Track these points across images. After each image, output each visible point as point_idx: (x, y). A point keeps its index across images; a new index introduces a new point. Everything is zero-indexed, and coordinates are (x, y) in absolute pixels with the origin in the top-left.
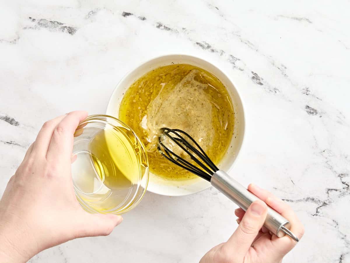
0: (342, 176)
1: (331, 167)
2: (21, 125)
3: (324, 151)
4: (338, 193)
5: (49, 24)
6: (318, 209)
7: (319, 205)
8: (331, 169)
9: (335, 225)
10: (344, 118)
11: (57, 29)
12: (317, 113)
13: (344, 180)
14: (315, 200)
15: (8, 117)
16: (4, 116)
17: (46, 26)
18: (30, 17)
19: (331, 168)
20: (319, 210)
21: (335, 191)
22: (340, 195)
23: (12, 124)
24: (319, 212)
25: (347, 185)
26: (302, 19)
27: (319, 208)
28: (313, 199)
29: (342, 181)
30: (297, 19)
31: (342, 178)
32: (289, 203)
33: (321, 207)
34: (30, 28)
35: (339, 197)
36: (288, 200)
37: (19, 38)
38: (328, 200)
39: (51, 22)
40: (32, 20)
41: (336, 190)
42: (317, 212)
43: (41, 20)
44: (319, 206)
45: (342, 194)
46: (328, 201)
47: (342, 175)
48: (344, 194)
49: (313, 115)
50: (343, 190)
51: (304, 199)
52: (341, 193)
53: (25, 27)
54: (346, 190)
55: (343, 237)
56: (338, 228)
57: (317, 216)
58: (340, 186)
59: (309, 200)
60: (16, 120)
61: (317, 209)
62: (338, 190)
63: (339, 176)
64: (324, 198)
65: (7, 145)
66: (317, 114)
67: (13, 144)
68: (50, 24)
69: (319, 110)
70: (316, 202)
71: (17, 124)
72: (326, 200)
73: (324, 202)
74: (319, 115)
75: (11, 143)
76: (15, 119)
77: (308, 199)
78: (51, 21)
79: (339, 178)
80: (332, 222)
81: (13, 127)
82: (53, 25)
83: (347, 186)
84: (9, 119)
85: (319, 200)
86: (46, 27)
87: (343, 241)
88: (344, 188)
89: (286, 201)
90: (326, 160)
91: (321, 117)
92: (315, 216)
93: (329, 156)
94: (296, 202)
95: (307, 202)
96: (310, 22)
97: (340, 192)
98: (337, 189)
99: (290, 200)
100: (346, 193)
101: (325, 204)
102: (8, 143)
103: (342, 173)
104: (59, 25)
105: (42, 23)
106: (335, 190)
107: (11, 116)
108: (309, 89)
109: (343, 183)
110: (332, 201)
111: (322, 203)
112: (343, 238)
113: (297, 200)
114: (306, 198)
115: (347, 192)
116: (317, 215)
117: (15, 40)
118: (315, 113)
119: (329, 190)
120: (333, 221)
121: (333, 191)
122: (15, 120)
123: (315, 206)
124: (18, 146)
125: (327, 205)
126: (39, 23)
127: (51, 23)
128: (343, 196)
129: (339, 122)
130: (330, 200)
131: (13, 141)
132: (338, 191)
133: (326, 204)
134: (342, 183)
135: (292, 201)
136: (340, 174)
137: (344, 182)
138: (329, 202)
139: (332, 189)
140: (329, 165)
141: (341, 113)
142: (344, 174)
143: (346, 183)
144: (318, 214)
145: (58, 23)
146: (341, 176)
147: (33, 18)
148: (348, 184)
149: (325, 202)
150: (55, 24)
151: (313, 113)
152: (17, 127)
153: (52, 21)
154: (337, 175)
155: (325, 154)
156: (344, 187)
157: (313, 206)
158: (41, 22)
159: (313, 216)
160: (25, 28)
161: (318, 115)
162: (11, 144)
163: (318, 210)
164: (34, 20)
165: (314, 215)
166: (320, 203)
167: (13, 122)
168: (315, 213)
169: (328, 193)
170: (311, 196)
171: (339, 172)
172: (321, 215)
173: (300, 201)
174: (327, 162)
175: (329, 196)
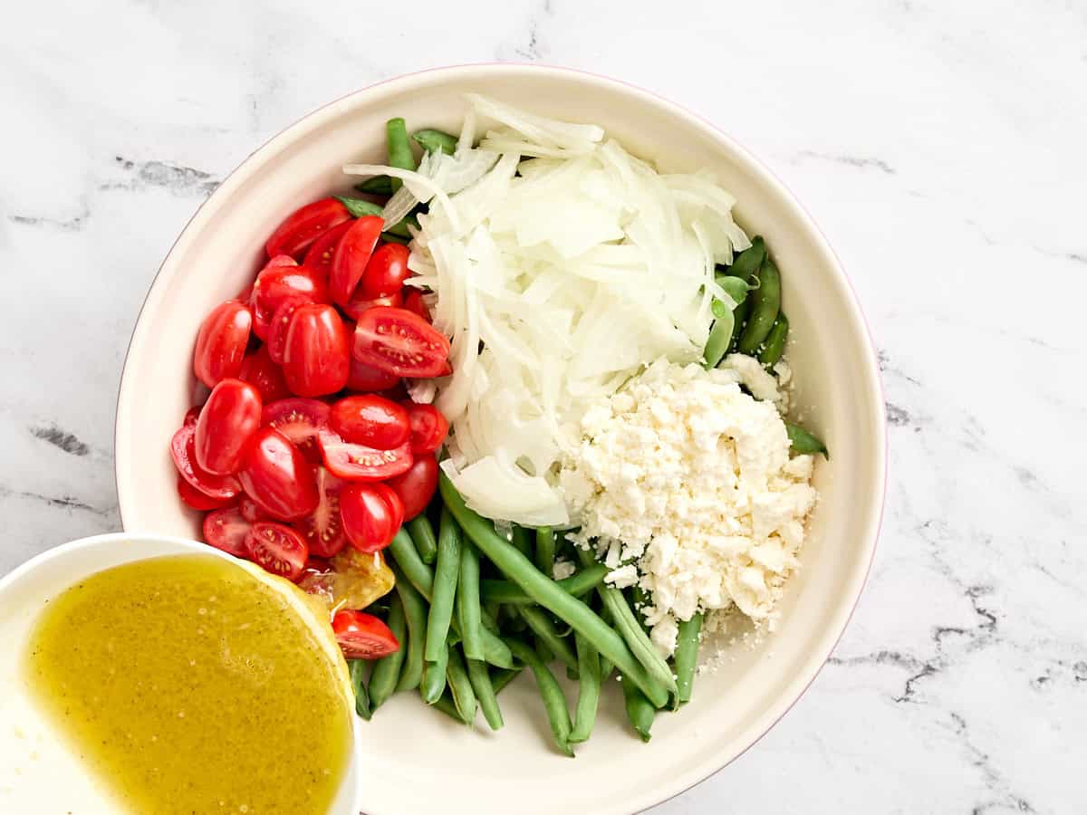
0: (976, 593)
1: (948, 567)
2: (95, 455)
3: (927, 525)
4: (966, 638)
5: (170, 175)
6: (910, 682)
7: (912, 671)
8: (945, 573)
9: (957, 726)
10: (983, 433)
11: (194, 188)
12: (907, 420)
13: (982, 602)
14: (901, 659)
15: (59, 429)
16: (48, 427)
17: (163, 180)
18: (120, 156)
19: (947, 571)
20: (913, 686)
21: (958, 634)
22: (972, 643)
23: (69, 450)
24: (913, 692)
25: (989, 616)
26: (866, 162)
27: (912, 680)
28: (897, 657)
29: (977, 607)
30: (853, 162)
31: (975, 599)
33: (917, 677)
34: (120, 186)
35: (969, 651)
37: (87, 214)
38: (939, 657)
39: (177, 170)
40: (123, 165)
41: (961, 632)
42: (908, 691)
43: (150, 164)
44: (914, 675)
45: (978, 644)
46: (938, 662)
47: (976, 589)
48: (981, 642)
49: (897, 425)
50: (979, 633)
51: (872, 655)
52: (974, 639)
53: (105, 183)
54: (986, 631)
55: (978, 759)
56: (966, 735)
57: (908, 703)
58: (972, 621)
59: (886, 659)
60: (81, 439)
61: (908, 684)
62: (967, 631)
63: (968, 592)
64: (926, 653)
65: (55, 507)
66: (909, 424)
67: (72, 504)
68: (172, 176)
69: (912, 413)
70: (904, 663)
71: (82, 450)
72: (933, 660)
73: (926, 664)
74: (915, 427)
75: (66, 503)
76: (77, 436)
77: (882, 656)
78: (176, 167)
79: (968, 598)
80: (950, 720)
81: (72, 457)
82: (182, 178)
83: (990, 621)
84: (61, 435)
85: (914, 660)
86: (161, 184)
87: (979, 772)
88: (981, 626)
90: (933, 549)
91: (918, 430)
92: (901, 702)
93: (940, 538)
94: (851, 665)
95: (881, 663)
96: (889, 171)
97: (972, 635)
98: (965, 626)
100: (989, 640)
101: (929, 669)
102: (57, 501)
103: (977, 585)
104: (196, 178)
105: (152, 174)
106: (956, 631)
107: (67, 428)
108: (884, 356)
109: (979, 612)
110: (949, 662)
111: (922, 668)
112: (979, 764)
113: (852, 660)
114: (878, 654)
115: (990, 636)
116: (907, 700)
117: (77, 220)
118: (901, 421)
119: (941, 630)
120: (953, 715)
121: (953, 633)
122: (75, 440)
123: (902, 674)
124: (86, 511)
125: (936, 674)
126: (144, 174)
127: (175, 173)
128: (977, 647)
129: (968, 445)
130: (944, 659)
131: (71, 496)
132: (964, 635)
133: (933, 670)
134: (976, 613)
135: (840, 662)
136: (970, 588)
137: (982, 609)
138: (942, 664)
139: (948, 630)
140: (941, 562)
141: (972, 420)
142: (982, 588)
143: (988, 612)
144: (909, 696)
145: (195, 173)
146: (973, 592)
147: (127, 158)
148: (993, 615)
149: (931, 664)
150: (188, 175)
151: (897, 420)
152: (80, 457)
153: (179, 167)
154: (963, 590)
155: (931, 533)
156: (982, 623)
157: (896, 676)
158: (149, 171)
159: (897, 704)
160: (105, 187)
161: (911, 426)
162: (68, 506)
163: (911, 686)
164: (129, 164)
165: (899, 701)
166: (917, 667)
167: (72, 444)
168: (902, 693)
169: (937, 639)
170: (892, 649)
171: (969, 582)
172: (919, 700)
173: (860, 660)
174: (934, 554)
175: (941, 647)
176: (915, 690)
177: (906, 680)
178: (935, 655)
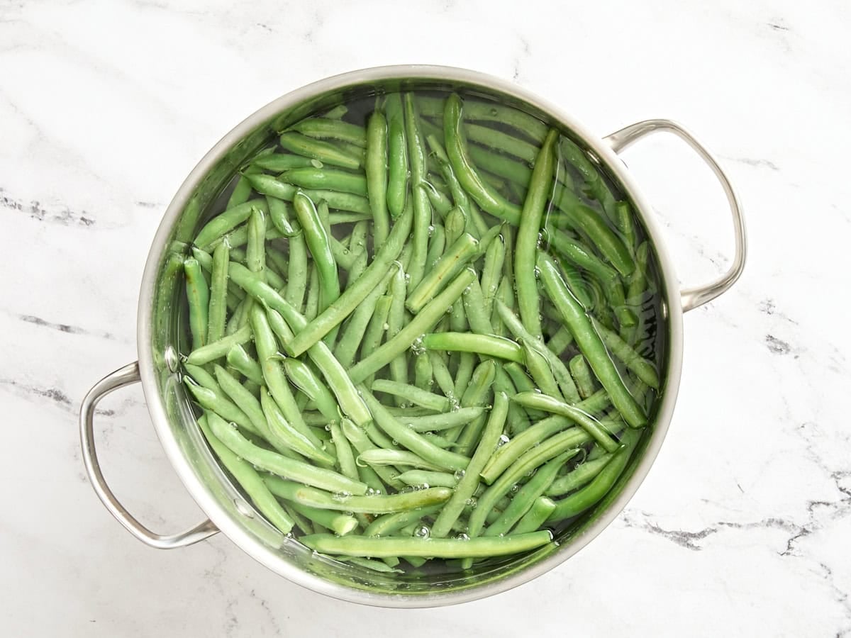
0: (839, 476)
1: (818, 457)
3: (803, 427)
4: (831, 509)
7: (792, 533)
8: (816, 462)
9: (825, 573)
10: (844, 359)
12: (788, 350)
13: (842, 484)
14: (784, 524)
19: (817, 460)
20: (793, 544)
21: (825, 506)
22: (835, 513)
24: (792, 548)
25: (848, 493)
26: (759, 162)
27: (792, 540)
28: (781, 523)
29: (840, 486)
30: (749, 162)
31: (838, 480)
32: (734, 529)
33: (796, 537)
35: (833, 518)
36: (730, 525)
38: (812, 523)
41: (828, 504)
42: (789, 548)
44: (794, 536)
45: (840, 513)
46: (811, 526)
47: (839, 473)
48: (842, 512)
49: (781, 354)
50: (841, 505)
51: (763, 521)
52: (837, 510)
54: (846, 504)
55: (840, 597)
56: (832, 579)
57: (789, 556)
58: (836, 497)
59: (773, 524)
61: (789, 542)
62: (832, 504)
63: (833, 476)
64: (802, 519)
66: (790, 353)
69: (792, 345)
70: (786, 527)
72: (807, 525)
73: (803, 528)
74: (794, 355)
77: (771, 522)
79: (833, 480)
80: (818, 568)
83: (849, 496)
85: (793, 525)
87: (841, 606)
88: (843, 500)
89: (726, 526)
90: (807, 444)
91: (796, 357)
92: (785, 555)
93: (813, 436)
94: (748, 529)
95: (770, 527)
96: (775, 169)
97: (836, 507)
98: (830, 501)
99: (736, 524)
100: (848, 510)
101: (804, 532)
103: (840, 470)
106: (824, 503)
108: (772, 303)
109: (841, 490)
110: (819, 526)
111: (799, 531)
112: (841, 600)
113: (748, 525)
114: (767, 520)
115: (849, 507)
116: (788, 554)
118: (784, 351)
119: (813, 504)
120: (822, 565)
121: (821, 505)
123: (785, 535)
125: (810, 535)
128: (840, 515)
129: (832, 368)
130: (815, 523)
132: (830, 506)
133: (807, 532)
134: (839, 490)
135: (739, 526)
136: (834, 472)
137: (843, 488)
138: (813, 528)
139: (819, 503)
140: (813, 453)
141: (836, 350)
142: (843, 473)
143: (847, 490)
144: (790, 551)
146: (837, 475)
149: (806, 527)
151: (781, 350)
154: (829, 474)
155: (805, 432)
156: (843, 498)
157: (781, 537)
159: (780, 557)
161: (791, 355)
163: (791, 544)
165: (783, 554)
166: (796, 530)
168: (785, 549)
169: (811, 510)
170: (777, 517)
171: (834, 469)
172: (797, 554)
173: (754, 525)
174: (808, 448)
175: (814, 515)
176: (795, 547)
177: (787, 541)
178: (808, 522)
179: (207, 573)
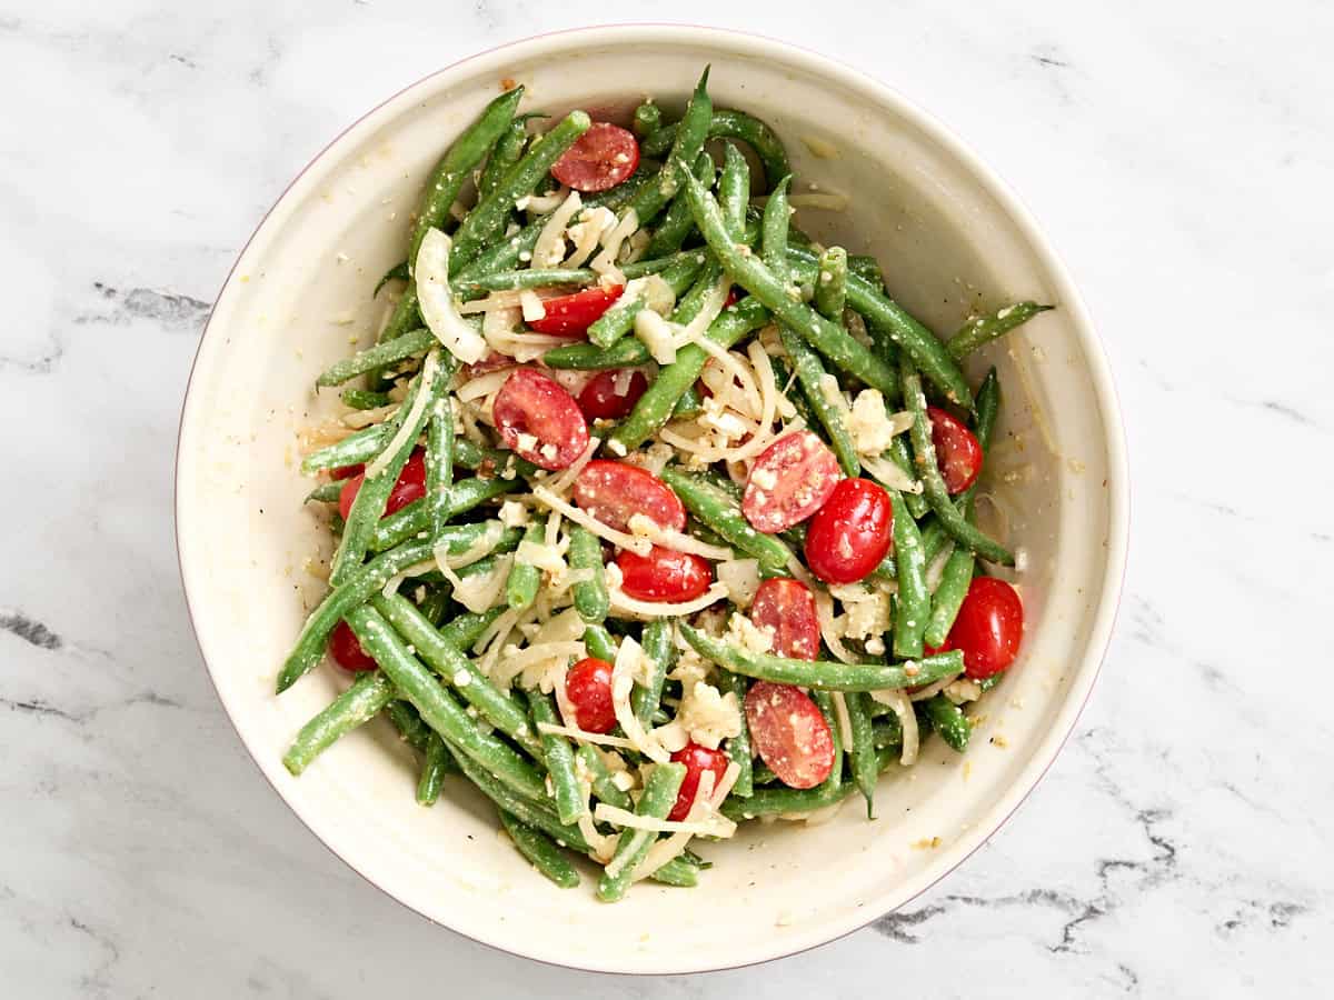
0: (1149, 818)
1: (1115, 787)
2: (68, 648)
3: (1090, 735)
4: (1137, 874)
5: (161, 306)
6: (1069, 928)
7: (1072, 915)
8: (1113, 794)
9: (1127, 981)
10: (1159, 621)
11: (190, 322)
13: (1158, 829)
14: (1058, 899)
15: (24, 618)
16: (11, 614)
17: (153, 312)
18: (100, 282)
19: (1114, 791)
20: (1072, 933)
21: (1128, 868)
22: (1146, 879)
23: (36, 642)
24: (1072, 940)
25: (1166, 846)
27: (1071, 925)
28: (1053, 897)
29: (1152, 834)
31: (1150, 825)
32: (974, 908)
33: (1078, 921)
34: (99, 318)
35: (1141, 889)
36: (968, 900)
37: (60, 353)
38: (1104, 897)
39: (169, 298)
40: (103, 293)
41: (1131, 865)
42: (1066, 939)
43: (136, 291)
44: (1074, 919)
45: (1152, 880)
46: (1103, 902)
47: (1150, 813)
48: (1156, 879)
50: (1153, 866)
51: (1022, 894)
52: (1147, 875)
53: (81, 315)
54: (1162, 865)
56: (1138, 992)
57: (1067, 953)
58: (1145, 852)
59: (1039, 899)
60: (51, 629)
61: (1066, 929)
62: (1138, 864)
63: (1141, 817)
64: (1089, 890)
65: (19, 712)
67: (41, 709)
68: (164, 307)
70: (1061, 904)
71: (53, 642)
72: (1098, 900)
73: (1088, 905)
75: (33, 708)
76: (46, 624)
77: (1036, 894)
78: (168, 295)
79: (1141, 824)
80: (1119, 975)
81: (40, 652)
82: (176, 309)
83: (1167, 852)
84: (27, 624)
85: (1074, 901)
86: (152, 316)
88: (1157, 859)
89: (960, 902)
90: (1098, 764)
92: (1059, 952)
93: (1107, 750)
94: (996, 906)
95: (1034, 904)
97: (1145, 870)
98: (1135, 860)
99: (977, 899)
100: (1165, 876)
101: (1092, 912)
102: (22, 705)
103: (1151, 808)
104: (194, 309)
105: (139, 304)
106: (1126, 864)
107: (34, 616)
109: (1154, 840)
110: (1118, 902)
111: (1082, 911)
113: (998, 900)
114: (1029, 892)
115: (1168, 871)
116: (1065, 949)
117: (47, 360)
119: (1107, 864)
120: (1122, 968)
121: (1121, 867)
122: (45, 630)
123: (1056, 919)
124: (60, 718)
125: (1102, 916)
126: (129, 304)
127: (168, 302)
128: (1151, 884)
129: (1140, 636)
130: (1110, 897)
131: (40, 699)
132: (1136, 868)
133: (1096, 912)
134: (1151, 842)
135: (983, 903)
136: (1142, 812)
137: (1157, 838)
138: (1108, 906)
139: (1117, 863)
140: (1107, 780)
141: (1146, 606)
142: (1157, 812)
143: (1164, 841)
144: (1068, 944)
145: (192, 302)
146: (1147, 817)
147: (109, 284)
148: (1171, 845)
149: (1094, 904)
150: (183, 305)
152: (52, 651)
153: (172, 295)
154: (1135, 814)
155: (1095, 744)
156: (1158, 855)
157: (1051, 921)
158: (137, 299)
159: (1053, 954)
160: (81, 320)
162: (35, 711)
163: (1070, 932)
164: (111, 292)
165: (1055, 950)
166: (1077, 908)
167: (41, 635)
168: (1059, 941)
169: (1103, 875)
170: (1047, 886)
171: (1143, 804)
172: (1080, 949)
173: (1008, 900)
174: (1100, 770)
175: (1108, 884)
176: (1075, 936)
177: (1063, 926)
178: (1099, 895)
179: (86, 982)
